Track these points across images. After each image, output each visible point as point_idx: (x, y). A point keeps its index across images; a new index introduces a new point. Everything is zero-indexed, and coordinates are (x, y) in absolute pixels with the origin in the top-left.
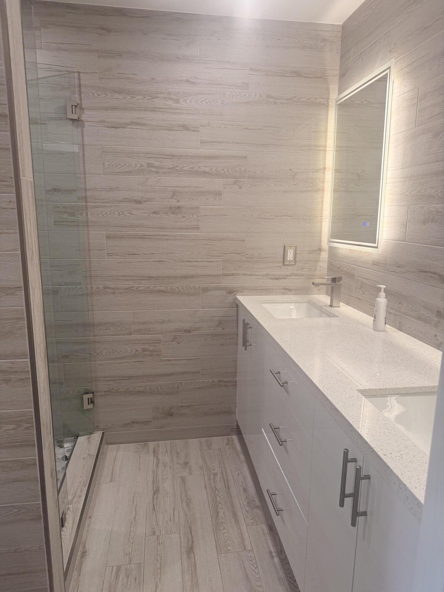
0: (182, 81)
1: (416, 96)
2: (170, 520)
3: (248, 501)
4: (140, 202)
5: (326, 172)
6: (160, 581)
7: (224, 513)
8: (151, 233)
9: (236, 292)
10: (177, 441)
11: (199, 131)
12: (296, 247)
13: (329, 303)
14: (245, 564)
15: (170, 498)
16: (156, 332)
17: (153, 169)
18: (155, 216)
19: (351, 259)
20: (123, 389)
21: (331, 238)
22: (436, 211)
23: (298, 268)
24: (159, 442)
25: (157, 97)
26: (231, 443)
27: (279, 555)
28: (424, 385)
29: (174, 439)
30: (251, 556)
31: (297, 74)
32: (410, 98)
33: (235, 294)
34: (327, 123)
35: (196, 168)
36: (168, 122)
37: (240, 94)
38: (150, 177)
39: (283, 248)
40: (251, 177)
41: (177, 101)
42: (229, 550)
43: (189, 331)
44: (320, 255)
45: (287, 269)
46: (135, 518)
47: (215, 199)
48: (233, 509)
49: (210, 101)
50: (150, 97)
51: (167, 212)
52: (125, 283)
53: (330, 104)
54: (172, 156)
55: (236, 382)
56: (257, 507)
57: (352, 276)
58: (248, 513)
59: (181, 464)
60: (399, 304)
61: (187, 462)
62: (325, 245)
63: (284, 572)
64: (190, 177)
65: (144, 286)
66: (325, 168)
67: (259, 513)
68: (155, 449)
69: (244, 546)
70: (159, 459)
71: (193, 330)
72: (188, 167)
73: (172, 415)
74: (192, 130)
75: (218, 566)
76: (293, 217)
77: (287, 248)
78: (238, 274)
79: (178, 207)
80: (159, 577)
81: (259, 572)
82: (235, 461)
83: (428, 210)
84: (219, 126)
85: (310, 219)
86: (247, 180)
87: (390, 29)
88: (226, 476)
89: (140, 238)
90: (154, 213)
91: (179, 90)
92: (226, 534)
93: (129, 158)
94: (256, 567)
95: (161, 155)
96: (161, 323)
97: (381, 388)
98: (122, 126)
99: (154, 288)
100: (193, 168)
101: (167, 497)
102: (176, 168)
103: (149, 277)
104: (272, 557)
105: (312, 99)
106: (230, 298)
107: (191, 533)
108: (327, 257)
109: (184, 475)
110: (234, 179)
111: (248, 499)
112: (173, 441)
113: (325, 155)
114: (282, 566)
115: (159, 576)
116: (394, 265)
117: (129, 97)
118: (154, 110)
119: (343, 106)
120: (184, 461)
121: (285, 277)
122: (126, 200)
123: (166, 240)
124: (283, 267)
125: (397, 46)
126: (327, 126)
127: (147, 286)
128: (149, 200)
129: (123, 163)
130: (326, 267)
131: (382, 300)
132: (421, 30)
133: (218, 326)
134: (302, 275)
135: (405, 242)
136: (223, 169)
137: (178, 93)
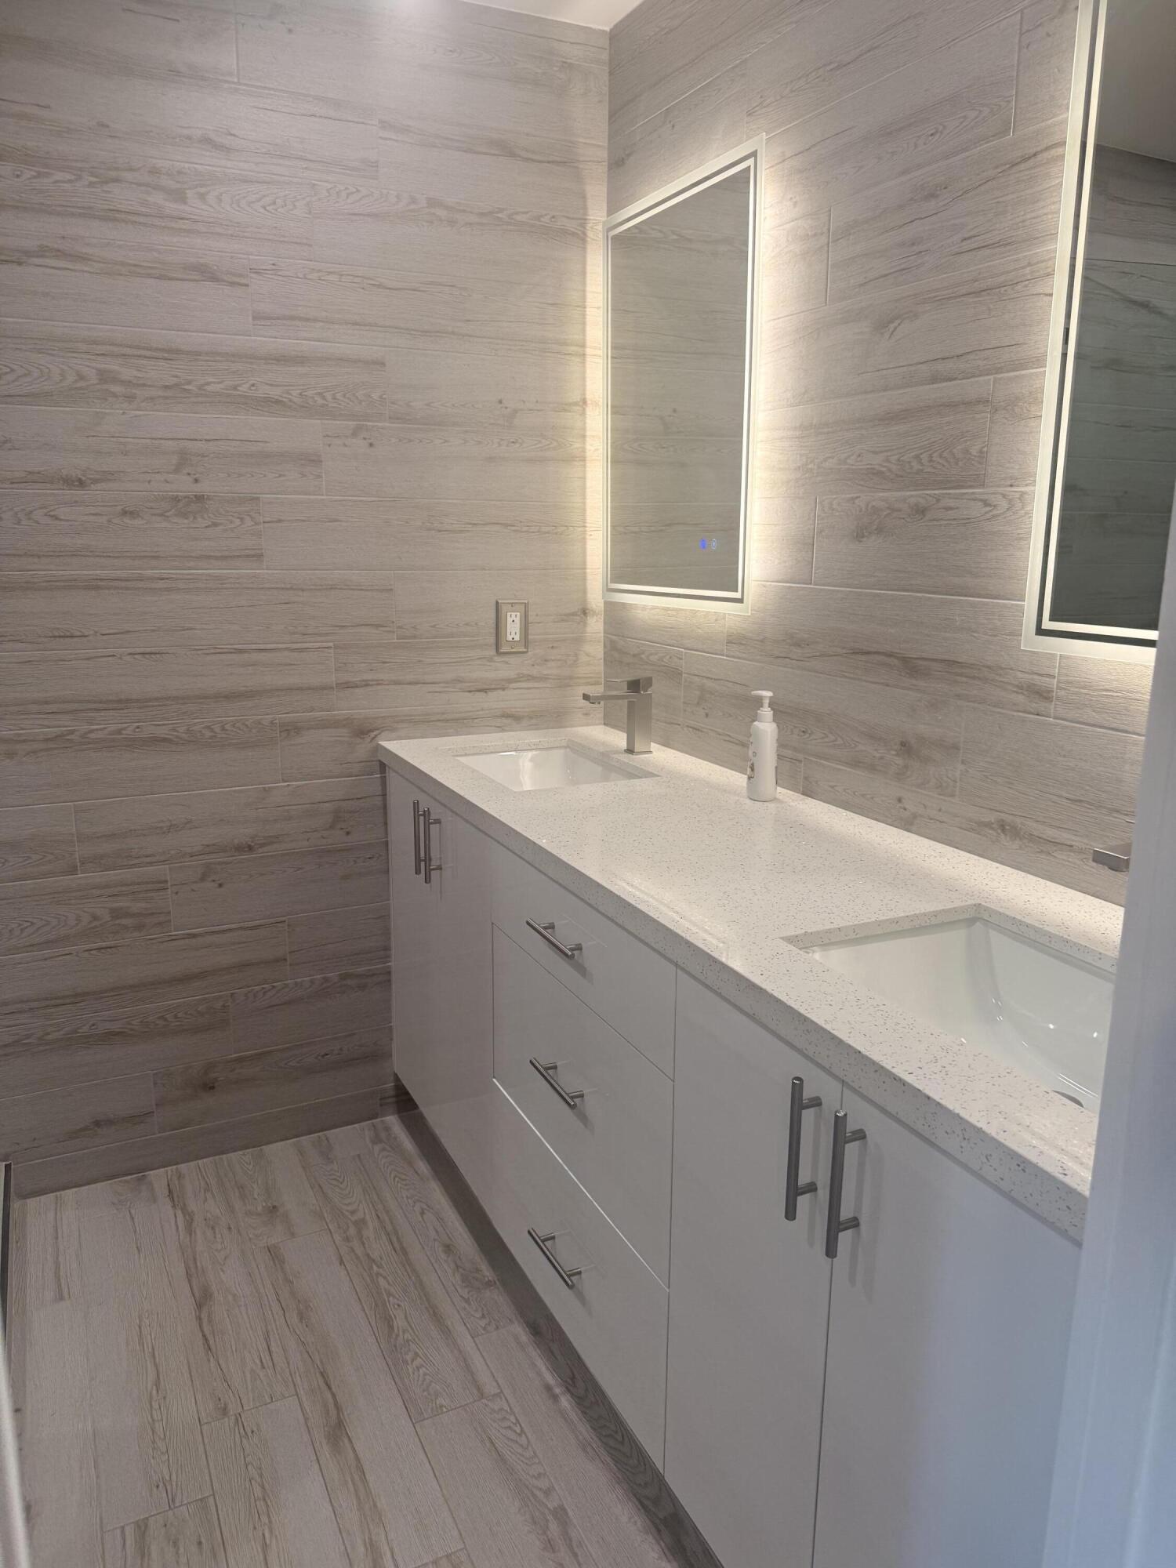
0: (189, 138)
1: (825, 230)
2: (263, 1367)
3: (462, 1275)
4: (81, 484)
5: (589, 411)
6: (271, 1531)
7: (406, 1317)
8: (119, 573)
9: (377, 732)
10: (232, 1155)
11: (247, 285)
12: (526, 605)
13: (624, 744)
14: (491, 1430)
15: (247, 1309)
16: (148, 860)
17: (117, 389)
18: (128, 521)
19: (667, 631)
20: (62, 1032)
21: (613, 581)
22: (888, 508)
23: (533, 660)
24: (179, 1166)
25: (117, 180)
26: (383, 1135)
27: (571, 1388)
28: (918, 912)
29: (223, 1153)
30: (501, 1409)
31: (506, 149)
32: (810, 234)
33: (376, 736)
34: (584, 283)
35: (244, 388)
36: (156, 254)
37: (358, 191)
38: (107, 411)
39: (495, 608)
40: (398, 419)
41: (180, 196)
42: (441, 1406)
43: (250, 848)
44: (585, 624)
45: (507, 663)
46: (157, 1384)
47: (304, 475)
48: (428, 1300)
49: (274, 203)
50: (96, 177)
51: (166, 512)
52: (46, 723)
53: (590, 234)
54: (171, 353)
55: (389, 973)
56: (489, 1284)
57: (674, 674)
58: (469, 1304)
59: (259, 1215)
60: (803, 734)
61: (274, 1207)
62: (596, 597)
63: (591, 1427)
64: (227, 414)
65: (105, 728)
66: (584, 401)
67: (498, 1298)
68: (172, 1186)
69: (479, 1389)
70: (190, 1211)
71: (262, 845)
72: (221, 386)
73: (213, 1088)
74: (228, 282)
75: (422, 1456)
76: (513, 528)
77: (504, 609)
78: (379, 683)
79: (196, 496)
80: (267, 1521)
81: (529, 1442)
82: (406, 1180)
83: (868, 505)
84: (305, 275)
85: (556, 533)
86: (387, 424)
87: (746, 59)
88: (392, 1223)
89: (86, 588)
90: (125, 513)
91: (182, 164)
92: (424, 1369)
93: (40, 353)
94: (518, 1431)
95: (138, 347)
96: (164, 833)
97: (828, 927)
98: (14, 259)
99: (135, 732)
100: (235, 388)
101: (239, 1306)
102: (186, 387)
103: (120, 701)
104: (555, 1398)
105: (546, 219)
106: (362, 750)
107: (330, 1388)
108: (602, 631)
109: (273, 1242)
110: (354, 421)
111: (460, 1270)
112: (221, 1156)
113: (584, 367)
114: (584, 1413)
115: (265, 1519)
116: (784, 640)
117: (28, 174)
118: (111, 216)
119: (624, 244)
120: (264, 1204)
121: (502, 685)
122: (33, 478)
123: (166, 593)
124: (496, 658)
125: (768, 101)
126: (584, 291)
127: (113, 728)
128: (107, 477)
129: (22, 367)
130: (601, 655)
131: (766, 727)
132: (828, 68)
133: (332, 827)
134: (543, 678)
135: (811, 584)
136: (320, 394)
137: (180, 172)
